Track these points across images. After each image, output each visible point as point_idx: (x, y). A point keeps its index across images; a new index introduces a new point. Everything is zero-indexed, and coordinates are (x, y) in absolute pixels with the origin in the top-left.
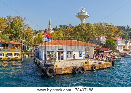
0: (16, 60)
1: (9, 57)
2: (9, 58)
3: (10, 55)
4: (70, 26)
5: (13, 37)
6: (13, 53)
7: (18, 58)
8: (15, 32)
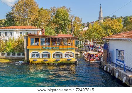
0: (68, 64)
1: (57, 58)
2: (56, 61)
3: (59, 55)
4: (115, 18)
5: (59, 29)
6: (64, 53)
7: (71, 60)
8: (62, 22)
